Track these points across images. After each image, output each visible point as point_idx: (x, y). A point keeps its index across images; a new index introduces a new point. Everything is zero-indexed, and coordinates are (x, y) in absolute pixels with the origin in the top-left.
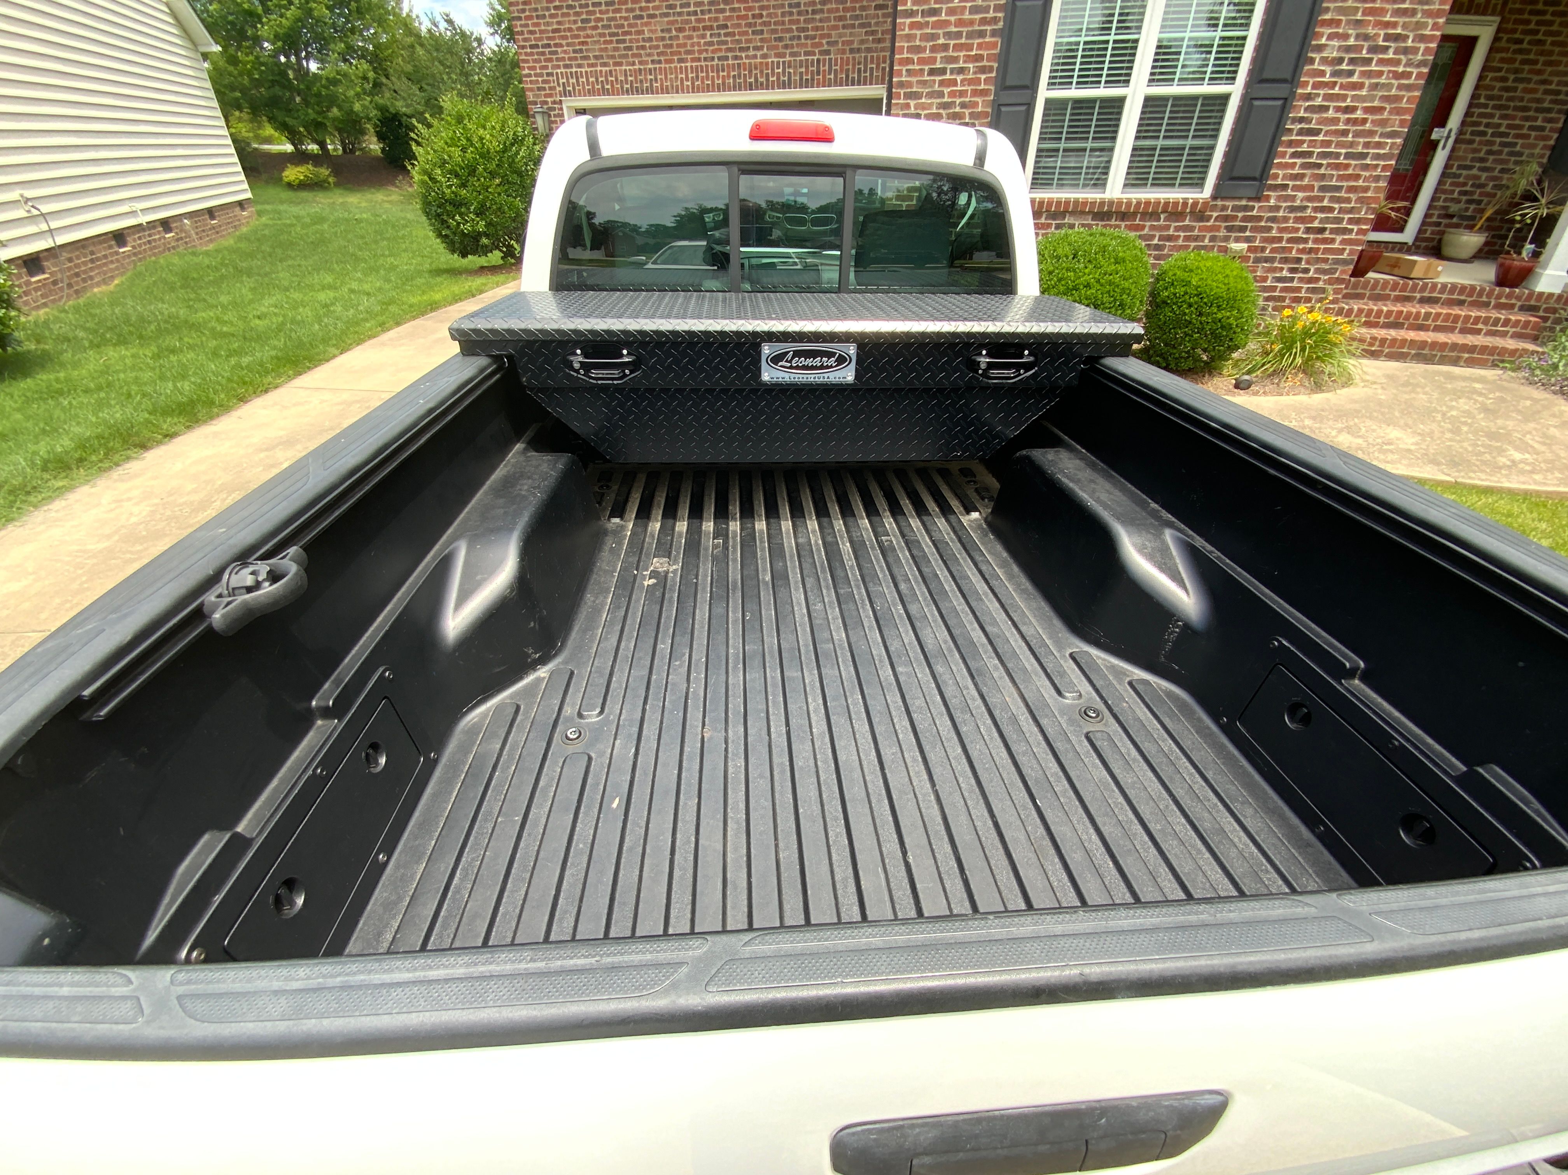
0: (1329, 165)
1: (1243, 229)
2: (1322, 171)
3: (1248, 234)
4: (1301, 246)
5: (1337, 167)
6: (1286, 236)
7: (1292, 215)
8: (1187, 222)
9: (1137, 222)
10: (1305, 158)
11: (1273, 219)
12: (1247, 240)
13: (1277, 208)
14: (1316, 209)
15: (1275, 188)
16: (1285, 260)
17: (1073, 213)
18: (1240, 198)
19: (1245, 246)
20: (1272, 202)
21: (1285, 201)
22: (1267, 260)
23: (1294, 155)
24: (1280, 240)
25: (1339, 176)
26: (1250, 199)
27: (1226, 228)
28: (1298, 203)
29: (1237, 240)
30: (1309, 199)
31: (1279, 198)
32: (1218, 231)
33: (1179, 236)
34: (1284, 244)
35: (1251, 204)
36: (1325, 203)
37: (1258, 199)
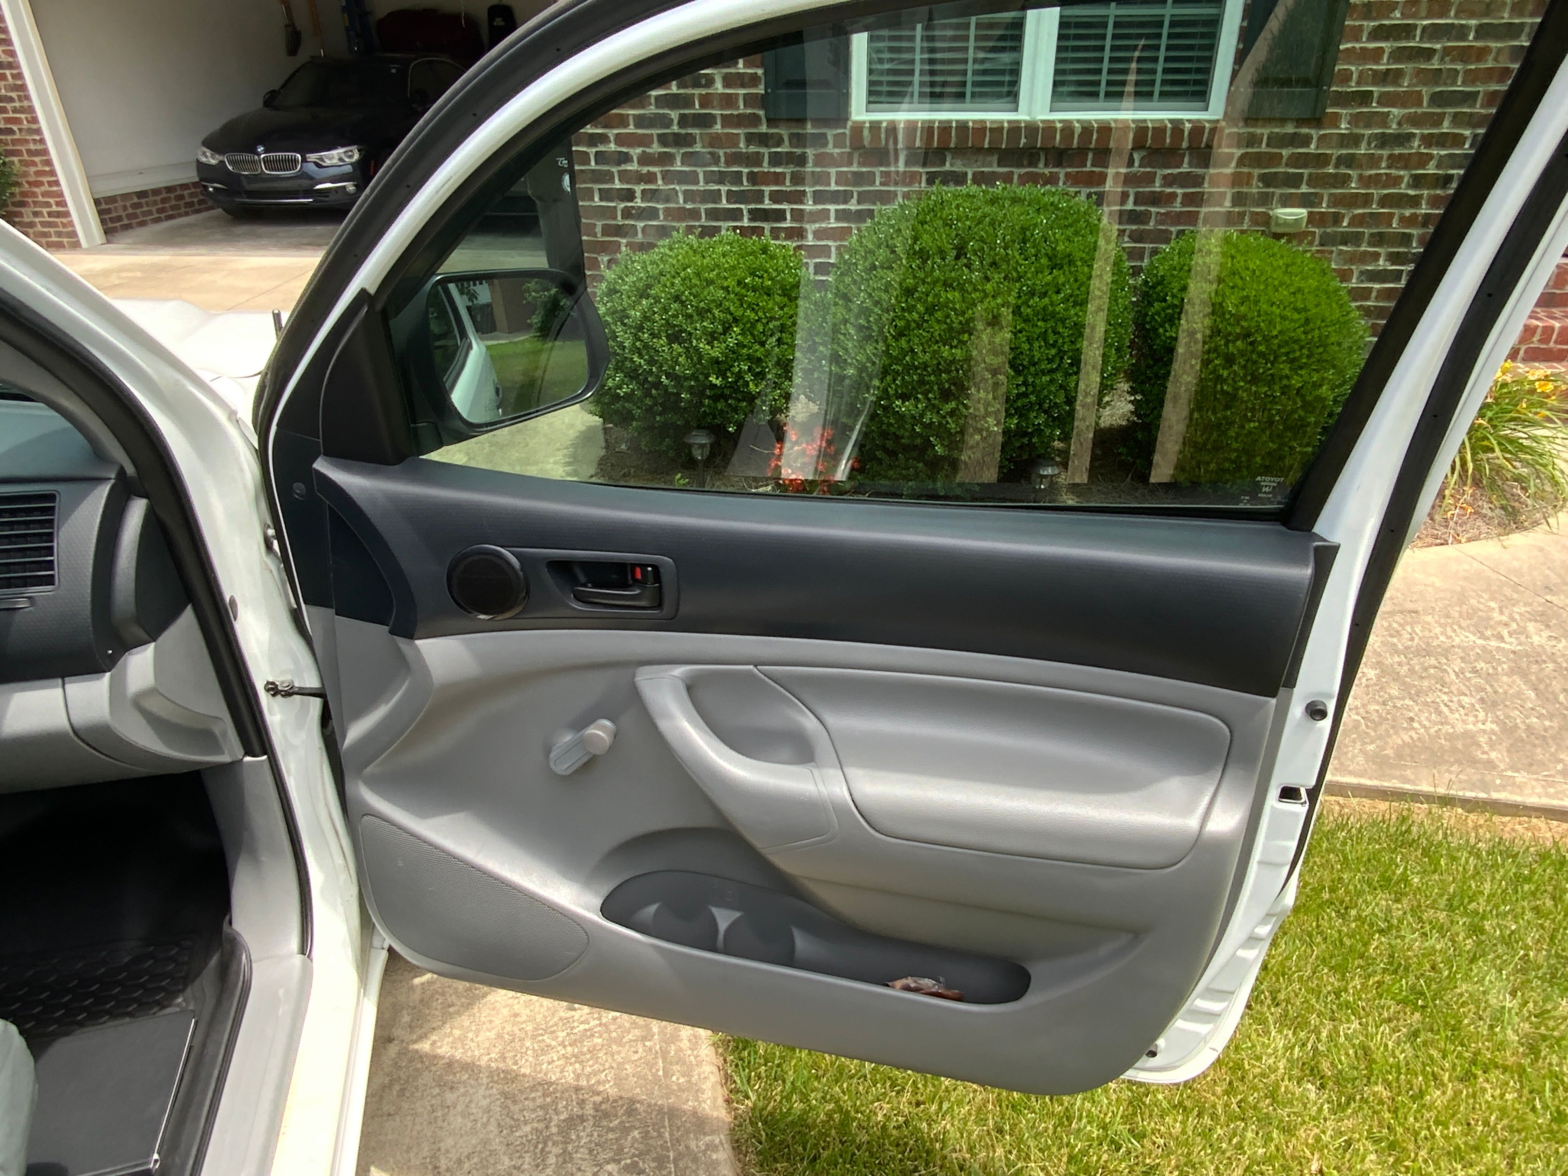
0: (1446, 51)
1: (1294, 181)
2: (1435, 64)
3: (1304, 189)
4: (1407, 213)
5: (1464, 55)
6: (1377, 193)
7: (1385, 153)
8: (1185, 169)
9: (1088, 168)
10: (1397, 38)
11: (1349, 161)
12: (1304, 201)
13: (1354, 140)
14: (1428, 141)
15: (1345, 99)
16: (1379, 239)
17: (960, 151)
18: (1283, 121)
19: (1302, 212)
20: (1344, 127)
21: (1368, 126)
22: (1345, 239)
23: (1378, 34)
24: (1366, 200)
25: (1467, 72)
26: (1301, 122)
27: (1263, 178)
28: (1393, 128)
29: (1286, 201)
30: (1415, 120)
31: (1355, 120)
32: (1248, 184)
33: (1174, 195)
34: (1375, 208)
35: (1304, 131)
36: (1446, 127)
37: (1317, 121)
